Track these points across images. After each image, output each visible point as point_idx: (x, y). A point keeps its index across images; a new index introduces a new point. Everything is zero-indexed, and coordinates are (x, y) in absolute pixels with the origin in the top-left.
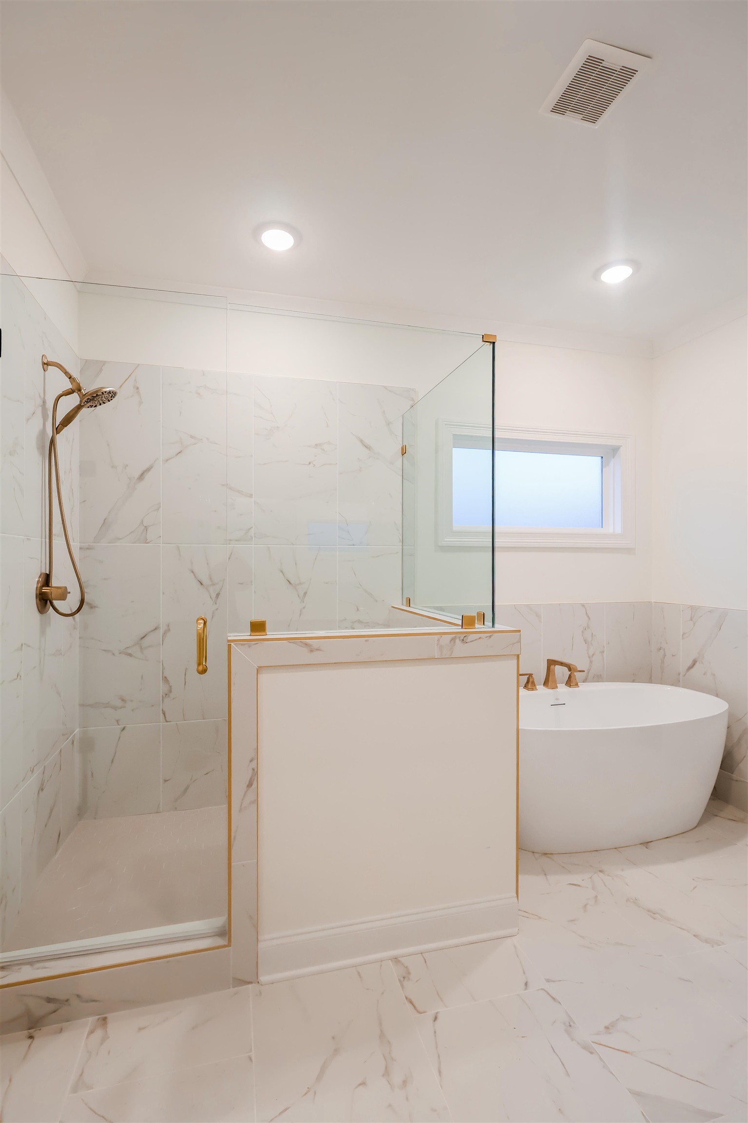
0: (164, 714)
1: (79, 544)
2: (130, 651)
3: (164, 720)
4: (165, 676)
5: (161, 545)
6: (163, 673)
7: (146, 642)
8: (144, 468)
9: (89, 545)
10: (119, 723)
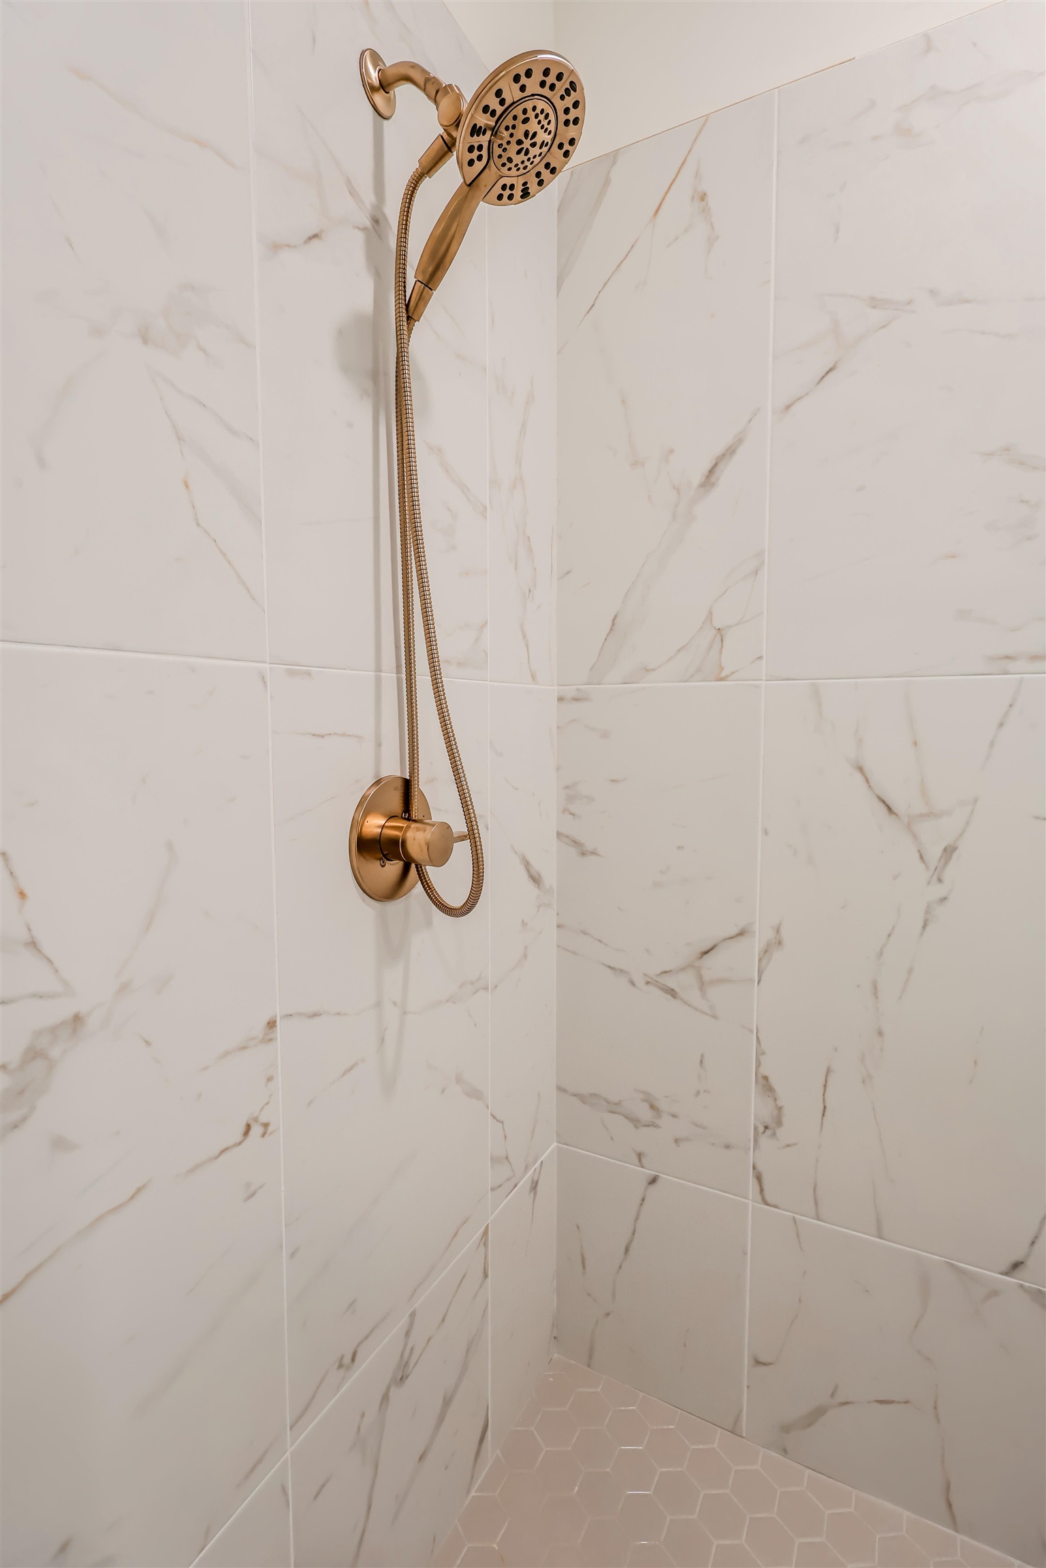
0: (759, 1178)
1: (555, 688)
2: (671, 982)
3: (759, 1198)
4: (766, 1074)
5: (763, 683)
6: (758, 1064)
7: (714, 966)
8: (719, 449)
9: (578, 690)
10: (644, 1161)
